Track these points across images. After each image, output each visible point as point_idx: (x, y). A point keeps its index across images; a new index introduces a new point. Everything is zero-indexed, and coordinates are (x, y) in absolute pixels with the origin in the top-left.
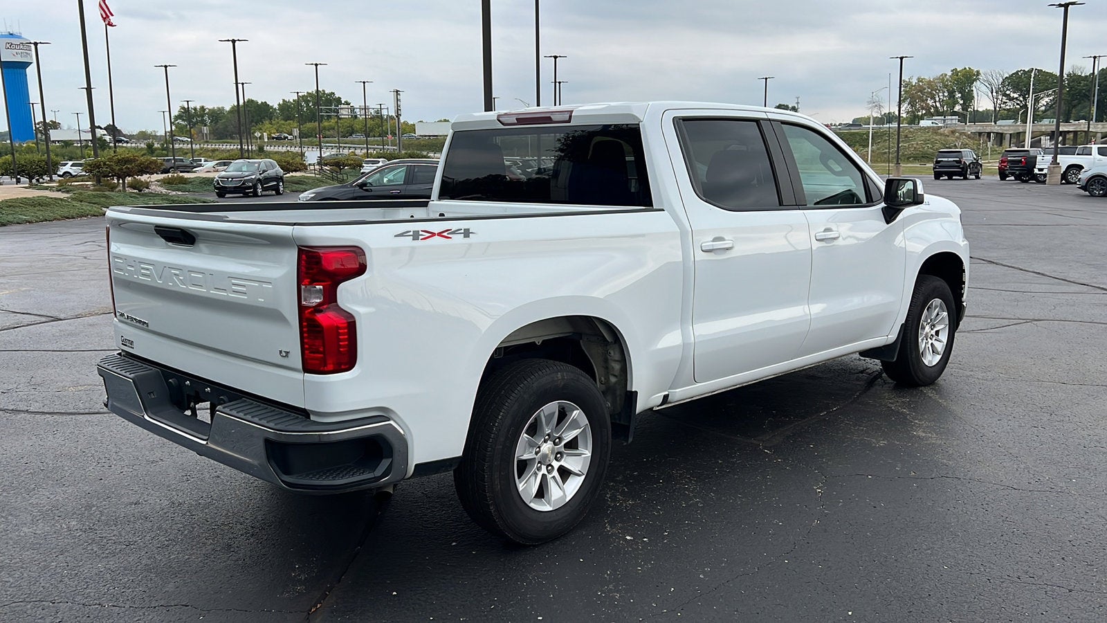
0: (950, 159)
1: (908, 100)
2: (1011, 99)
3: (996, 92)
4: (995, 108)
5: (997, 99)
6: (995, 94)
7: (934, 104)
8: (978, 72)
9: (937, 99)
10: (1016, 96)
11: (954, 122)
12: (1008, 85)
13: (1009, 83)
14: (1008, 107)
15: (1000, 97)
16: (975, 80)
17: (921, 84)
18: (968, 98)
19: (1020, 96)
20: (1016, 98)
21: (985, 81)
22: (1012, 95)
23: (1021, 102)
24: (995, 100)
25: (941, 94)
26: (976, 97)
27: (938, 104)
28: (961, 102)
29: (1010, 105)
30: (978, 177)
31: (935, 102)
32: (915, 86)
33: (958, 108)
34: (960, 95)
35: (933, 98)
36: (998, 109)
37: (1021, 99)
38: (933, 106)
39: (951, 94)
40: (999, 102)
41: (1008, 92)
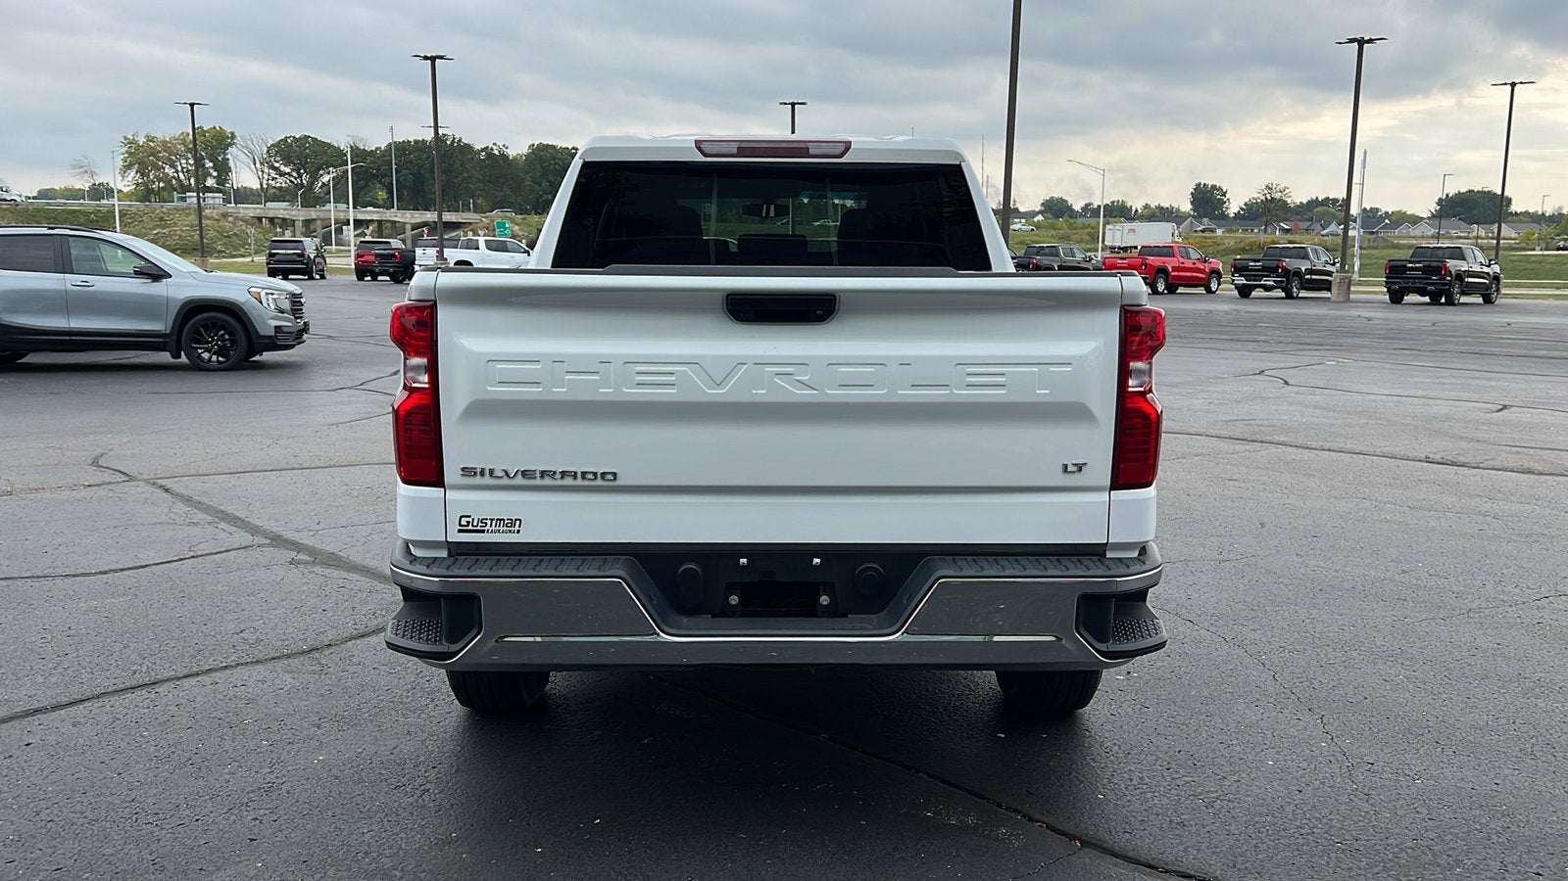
0: (288, 252)
1: (136, 166)
2: (282, 174)
3: (261, 164)
4: (261, 185)
5: (263, 172)
6: (258, 165)
7: (176, 175)
8: (232, 133)
9: (179, 168)
10: (287, 170)
11: (217, 201)
12: (275, 155)
13: (277, 152)
14: (278, 185)
15: (266, 170)
16: (230, 145)
17: (151, 144)
18: (223, 169)
19: (293, 170)
20: (288, 174)
21: (243, 147)
22: (283, 168)
23: (296, 178)
24: (260, 174)
25: (183, 161)
26: (233, 168)
27: (182, 176)
28: (215, 174)
29: (282, 182)
30: (323, 277)
31: (177, 172)
32: (142, 146)
33: (210, 182)
34: (211, 164)
35: (172, 166)
36: (265, 186)
37: (295, 174)
38: (174, 177)
39: (199, 163)
40: (266, 176)
41: (277, 165)
